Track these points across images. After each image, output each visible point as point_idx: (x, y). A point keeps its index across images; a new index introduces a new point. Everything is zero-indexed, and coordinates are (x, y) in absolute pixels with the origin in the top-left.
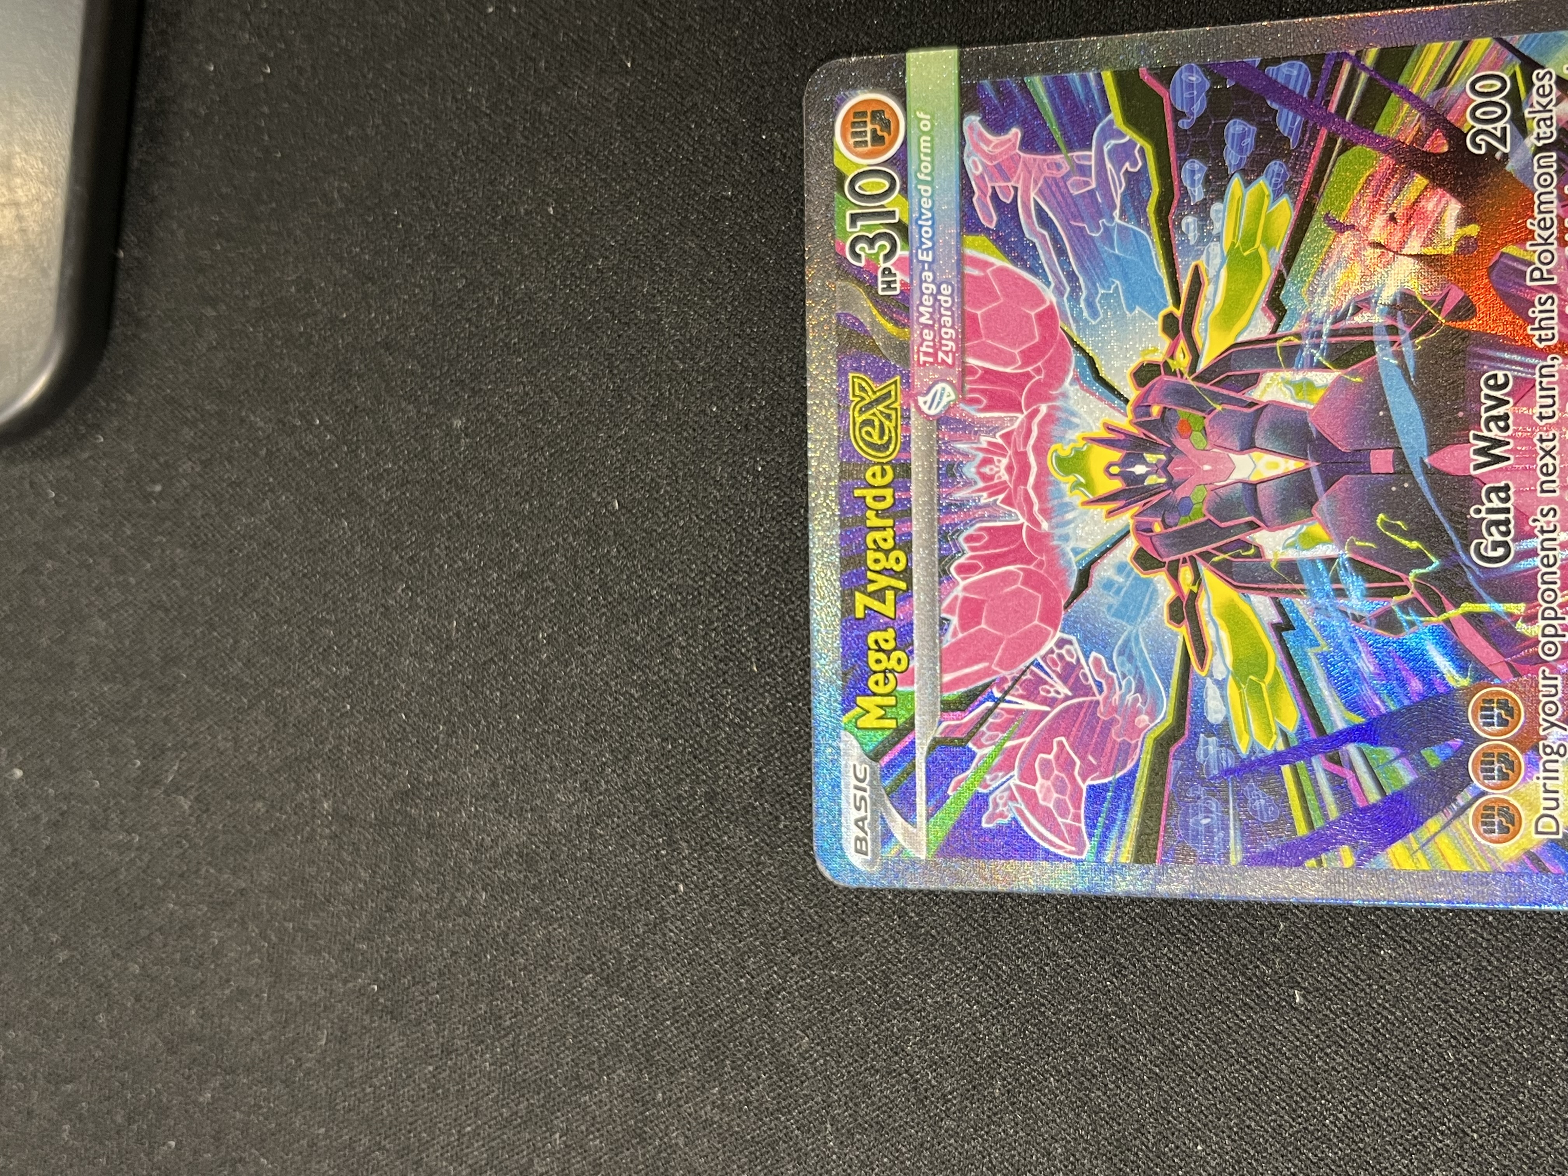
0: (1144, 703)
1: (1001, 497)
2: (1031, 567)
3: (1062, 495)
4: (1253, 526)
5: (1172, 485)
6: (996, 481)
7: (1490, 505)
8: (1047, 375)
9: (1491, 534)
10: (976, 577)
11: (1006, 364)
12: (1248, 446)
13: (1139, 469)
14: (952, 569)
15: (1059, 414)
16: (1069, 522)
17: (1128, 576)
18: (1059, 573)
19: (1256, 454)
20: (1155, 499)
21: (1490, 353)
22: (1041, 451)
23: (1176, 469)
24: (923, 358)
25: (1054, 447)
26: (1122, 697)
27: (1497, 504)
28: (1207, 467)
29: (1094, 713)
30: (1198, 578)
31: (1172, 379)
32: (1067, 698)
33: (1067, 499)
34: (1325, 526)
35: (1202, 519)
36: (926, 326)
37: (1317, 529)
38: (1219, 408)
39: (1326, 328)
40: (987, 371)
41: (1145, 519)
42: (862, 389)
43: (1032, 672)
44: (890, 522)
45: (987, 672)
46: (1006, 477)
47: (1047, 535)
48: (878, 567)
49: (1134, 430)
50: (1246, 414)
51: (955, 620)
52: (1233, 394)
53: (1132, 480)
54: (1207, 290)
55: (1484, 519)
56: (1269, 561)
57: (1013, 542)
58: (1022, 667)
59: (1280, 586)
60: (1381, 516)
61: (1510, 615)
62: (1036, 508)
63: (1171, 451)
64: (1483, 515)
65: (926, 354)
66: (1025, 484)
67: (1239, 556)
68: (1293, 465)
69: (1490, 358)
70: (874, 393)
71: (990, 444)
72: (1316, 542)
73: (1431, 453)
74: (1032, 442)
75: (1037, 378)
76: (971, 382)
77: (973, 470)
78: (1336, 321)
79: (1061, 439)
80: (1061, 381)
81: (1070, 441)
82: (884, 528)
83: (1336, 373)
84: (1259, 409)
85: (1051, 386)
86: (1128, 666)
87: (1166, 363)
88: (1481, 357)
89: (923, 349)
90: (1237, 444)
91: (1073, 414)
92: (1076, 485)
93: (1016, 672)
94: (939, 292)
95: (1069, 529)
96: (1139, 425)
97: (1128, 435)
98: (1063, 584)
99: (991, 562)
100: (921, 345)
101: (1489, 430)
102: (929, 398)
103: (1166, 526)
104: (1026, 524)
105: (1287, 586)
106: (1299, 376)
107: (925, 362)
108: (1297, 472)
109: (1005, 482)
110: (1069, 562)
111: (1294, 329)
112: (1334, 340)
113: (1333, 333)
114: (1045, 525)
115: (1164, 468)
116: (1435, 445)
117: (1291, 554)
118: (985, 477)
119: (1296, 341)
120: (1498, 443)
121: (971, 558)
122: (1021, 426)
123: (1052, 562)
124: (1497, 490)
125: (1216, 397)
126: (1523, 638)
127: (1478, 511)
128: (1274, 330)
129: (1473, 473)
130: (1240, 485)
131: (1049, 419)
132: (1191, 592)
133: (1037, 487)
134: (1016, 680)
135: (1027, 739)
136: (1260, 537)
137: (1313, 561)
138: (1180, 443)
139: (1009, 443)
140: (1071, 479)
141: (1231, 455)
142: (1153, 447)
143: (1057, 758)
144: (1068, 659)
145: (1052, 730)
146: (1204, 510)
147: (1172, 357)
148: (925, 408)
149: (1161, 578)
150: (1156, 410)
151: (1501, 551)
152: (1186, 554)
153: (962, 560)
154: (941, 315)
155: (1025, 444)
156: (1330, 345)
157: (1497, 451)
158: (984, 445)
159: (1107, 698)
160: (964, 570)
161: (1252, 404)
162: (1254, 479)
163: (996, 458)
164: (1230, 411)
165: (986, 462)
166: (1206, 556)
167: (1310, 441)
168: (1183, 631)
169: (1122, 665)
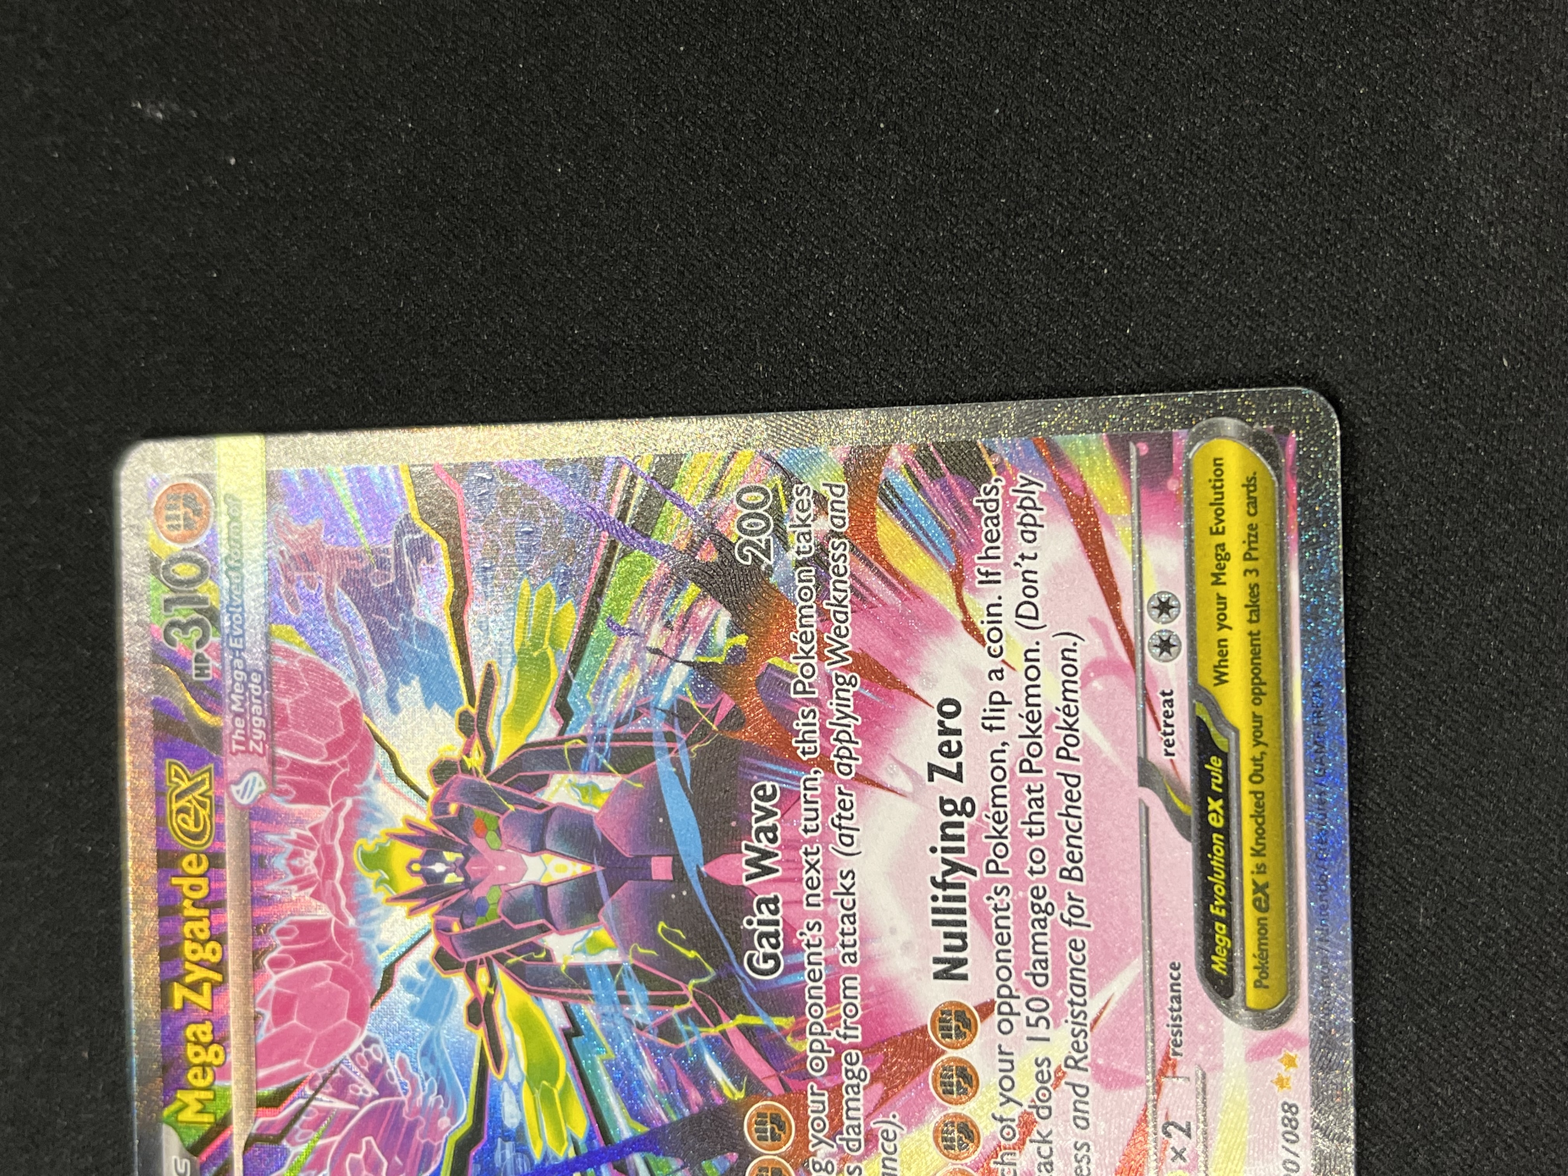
0: (446, 1105)
1: (310, 890)
2: (339, 963)
3: (367, 892)
4: (543, 930)
5: (468, 885)
6: (305, 874)
7: (760, 917)
8: (352, 769)
9: (761, 946)
10: (287, 972)
11: (313, 755)
12: (538, 848)
13: (439, 868)
14: (265, 963)
15: (362, 808)
16: (374, 919)
17: (430, 975)
18: (365, 970)
19: (546, 856)
20: (454, 899)
21: (760, 763)
22: (347, 845)
23: (471, 868)
24: (235, 747)
25: (359, 842)
26: (425, 1098)
27: (767, 916)
28: (501, 868)
29: (399, 1114)
30: (493, 981)
31: (468, 778)
32: (374, 1098)
33: (372, 895)
34: (610, 932)
35: (497, 921)
36: (237, 715)
37: (602, 934)
38: (512, 808)
39: (609, 733)
40: (294, 762)
41: (442, 917)
42: (177, 775)
43: (342, 1071)
44: (205, 912)
45: (298, 1069)
46: (314, 871)
47: (352, 931)
48: (196, 958)
49: (434, 828)
50: (536, 816)
51: (268, 1015)
52: (523, 795)
53: (432, 879)
54: (499, 691)
55: (755, 930)
56: (559, 965)
57: (321, 938)
58: (332, 1064)
59: (569, 991)
60: (662, 925)
61: (780, 1028)
62: (343, 902)
63: (468, 851)
64: (755, 926)
65: (238, 743)
66: (332, 878)
67: (529, 959)
68: (579, 869)
69: (759, 769)
70: (189, 779)
71: (300, 836)
72: (603, 948)
73: (706, 862)
74: (338, 835)
75: (343, 771)
76: (281, 773)
77: (283, 862)
78: (618, 725)
79: (365, 835)
80: (364, 777)
81: (375, 836)
82: (199, 919)
83: (619, 778)
84: (548, 812)
85: (356, 781)
86: (431, 1067)
87: (462, 761)
88: (752, 767)
89: (235, 737)
90: (528, 846)
91: (376, 809)
92: (380, 882)
93: (326, 1070)
94: (250, 681)
95: (373, 926)
96: (438, 823)
97: (427, 832)
98: (369, 982)
99: (301, 957)
100: (233, 733)
101: (759, 841)
102: (241, 787)
103: (463, 926)
104: (334, 919)
105: (576, 991)
106: (584, 780)
107: (238, 751)
108: (584, 877)
109: (313, 876)
110: (375, 960)
111: (581, 731)
112: (617, 744)
113: (616, 737)
114: (352, 922)
115: (460, 868)
116: (709, 856)
117: (580, 959)
118: (295, 871)
119: (581, 744)
120: (766, 855)
121: (283, 952)
122: (328, 818)
123: (358, 959)
124: (767, 902)
125: (510, 798)
126: (792, 1053)
127: (750, 923)
128: (562, 732)
129: (746, 883)
130: (531, 888)
131: (353, 814)
132: (488, 994)
133: (343, 882)
134: (326, 1079)
135: (337, 1139)
136: (551, 941)
137: (599, 967)
138: (476, 843)
139: (316, 836)
140: (376, 875)
141: (524, 856)
142: (451, 846)
143: (366, 1157)
144: (375, 1057)
145: (361, 1130)
146: (498, 911)
147: (468, 755)
148: (238, 798)
149: (459, 980)
150: (453, 808)
151: (771, 963)
152: (483, 956)
153: (274, 954)
154: (252, 704)
155: (332, 838)
156: (612, 748)
157: (766, 863)
158: (294, 837)
159: (412, 1099)
160: (277, 964)
161: (543, 806)
162: (544, 881)
163: (305, 851)
164: (522, 812)
165: (295, 855)
166: (501, 959)
167: (596, 844)
168: (480, 1034)
169: (424, 1065)
